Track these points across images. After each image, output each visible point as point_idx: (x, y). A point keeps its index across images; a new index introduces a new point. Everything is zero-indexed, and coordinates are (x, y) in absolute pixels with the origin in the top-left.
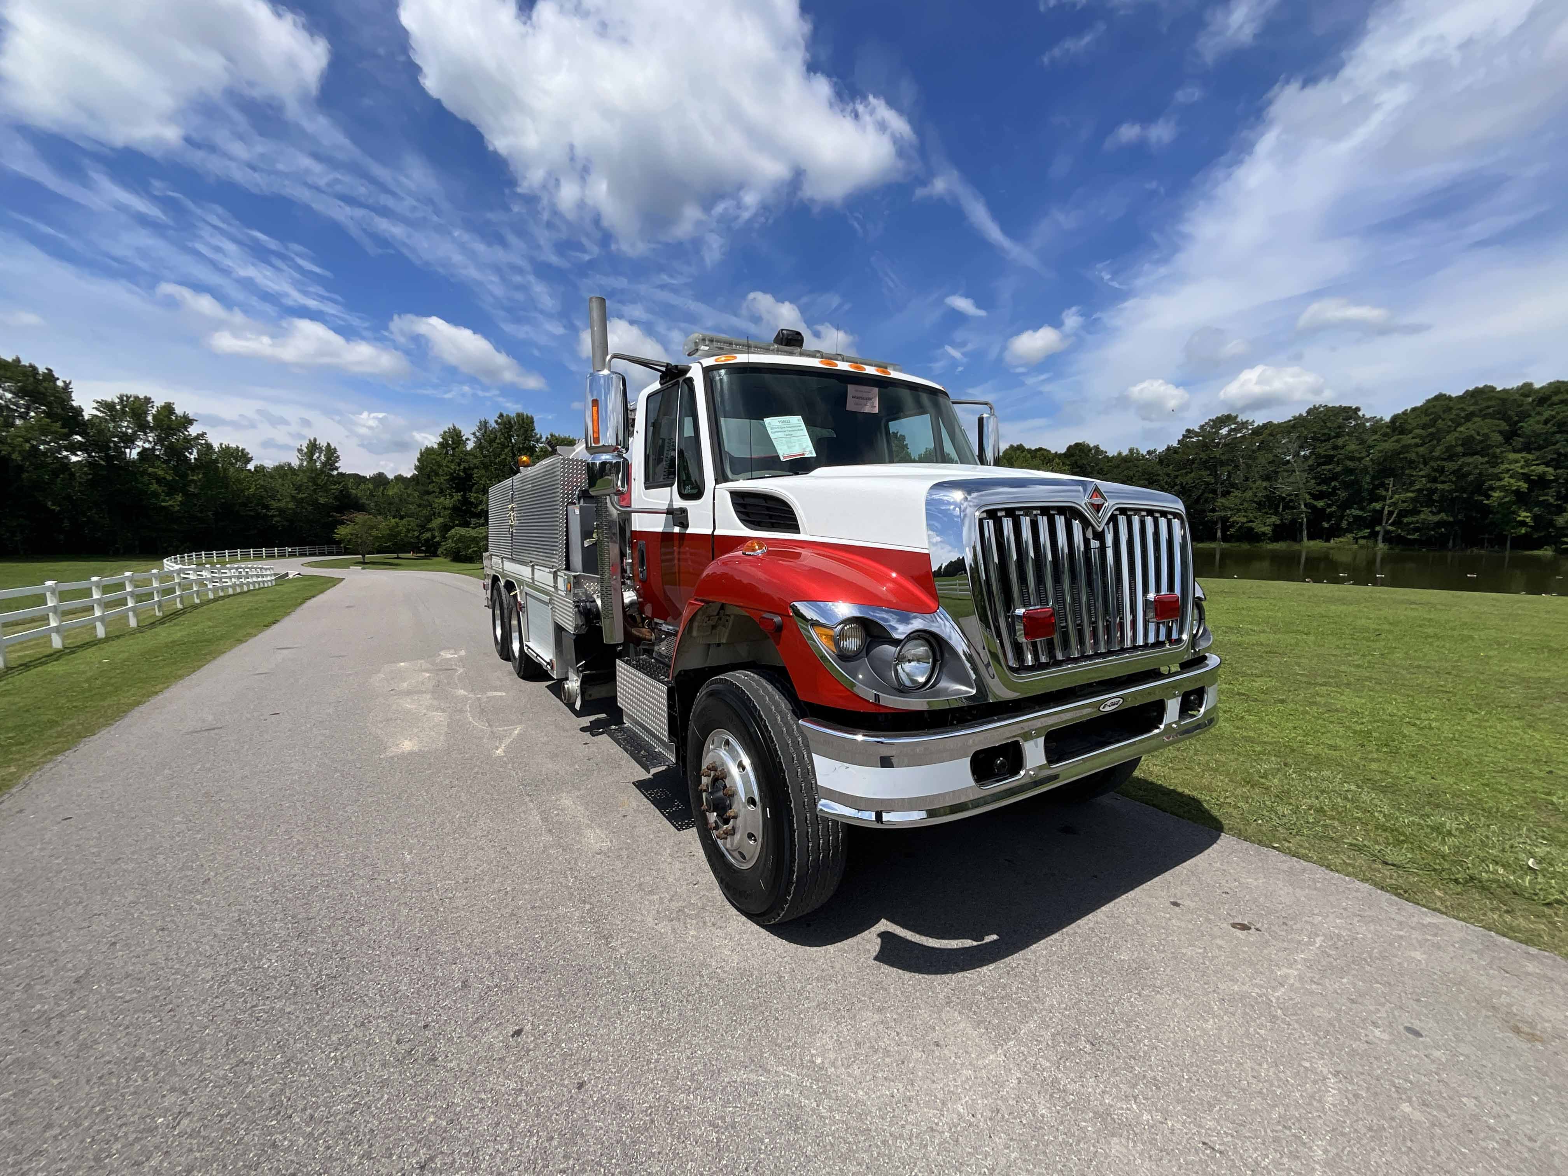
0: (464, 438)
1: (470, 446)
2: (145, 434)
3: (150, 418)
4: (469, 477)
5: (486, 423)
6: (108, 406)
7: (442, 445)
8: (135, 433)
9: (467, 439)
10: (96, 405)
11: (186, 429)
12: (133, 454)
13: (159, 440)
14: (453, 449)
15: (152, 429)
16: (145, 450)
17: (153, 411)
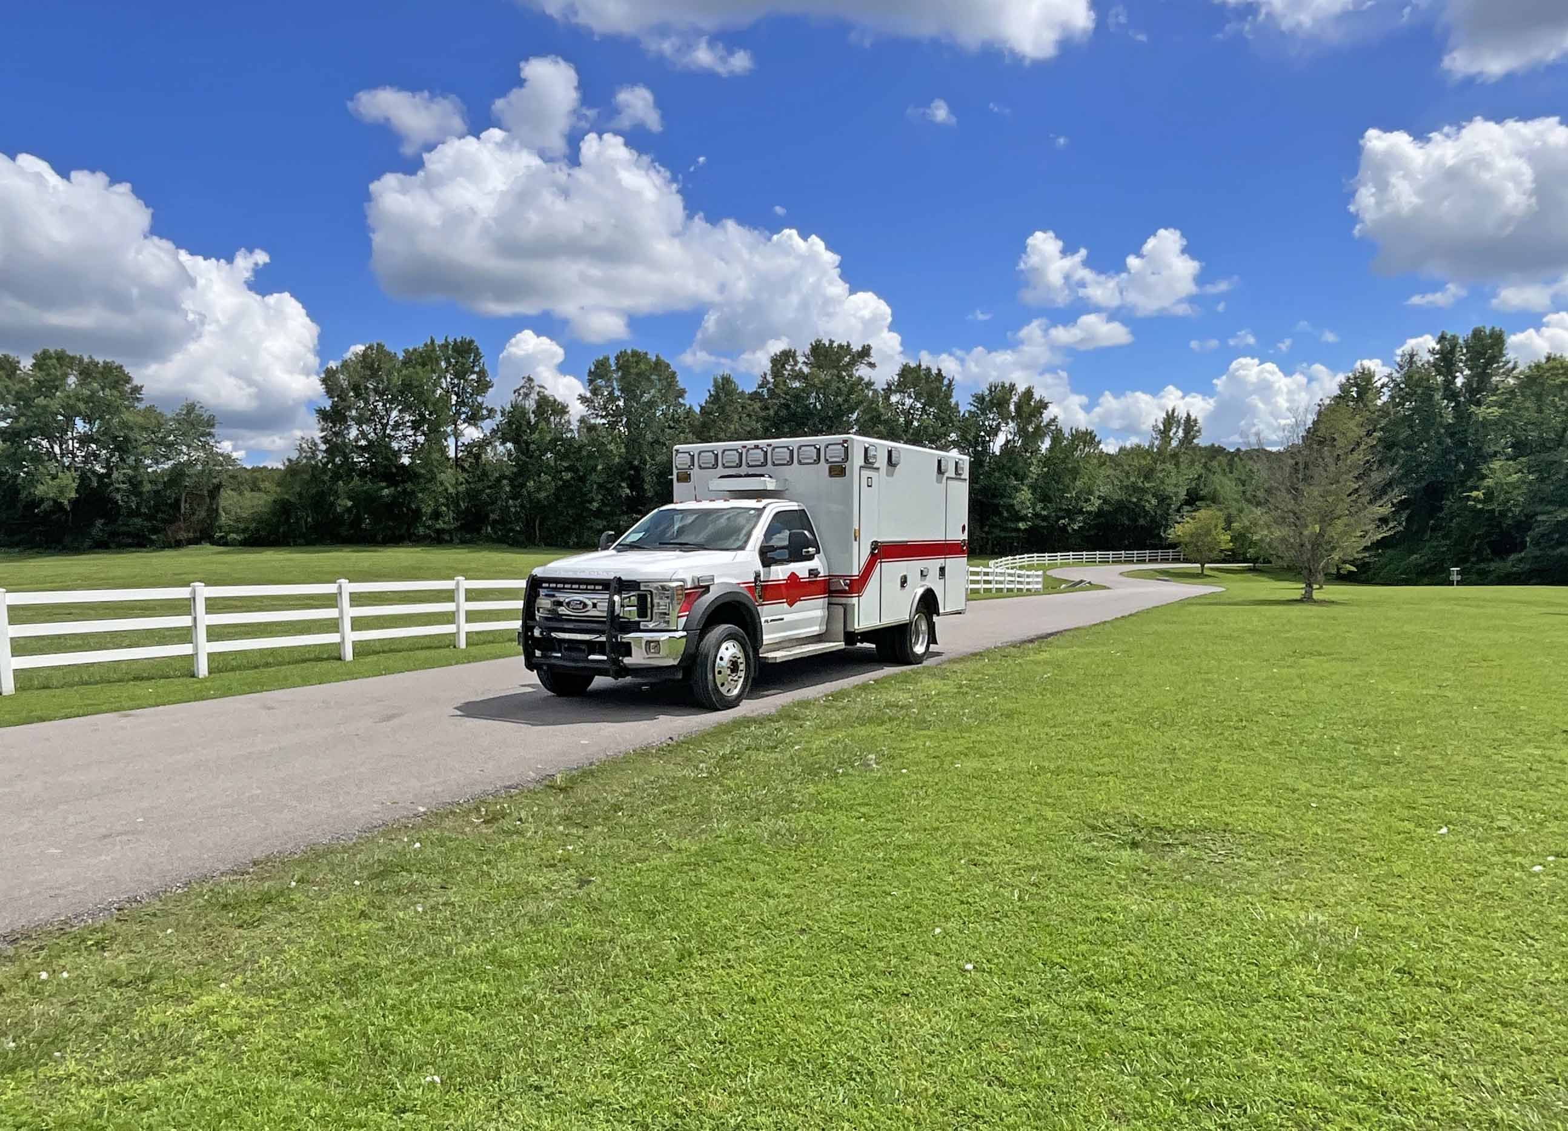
2: (1007, 424)
3: (1012, 407)
6: (980, 399)
8: (999, 424)
10: (970, 400)
11: (1041, 413)
12: (996, 446)
15: (1013, 418)
16: (1008, 441)
17: (1015, 399)
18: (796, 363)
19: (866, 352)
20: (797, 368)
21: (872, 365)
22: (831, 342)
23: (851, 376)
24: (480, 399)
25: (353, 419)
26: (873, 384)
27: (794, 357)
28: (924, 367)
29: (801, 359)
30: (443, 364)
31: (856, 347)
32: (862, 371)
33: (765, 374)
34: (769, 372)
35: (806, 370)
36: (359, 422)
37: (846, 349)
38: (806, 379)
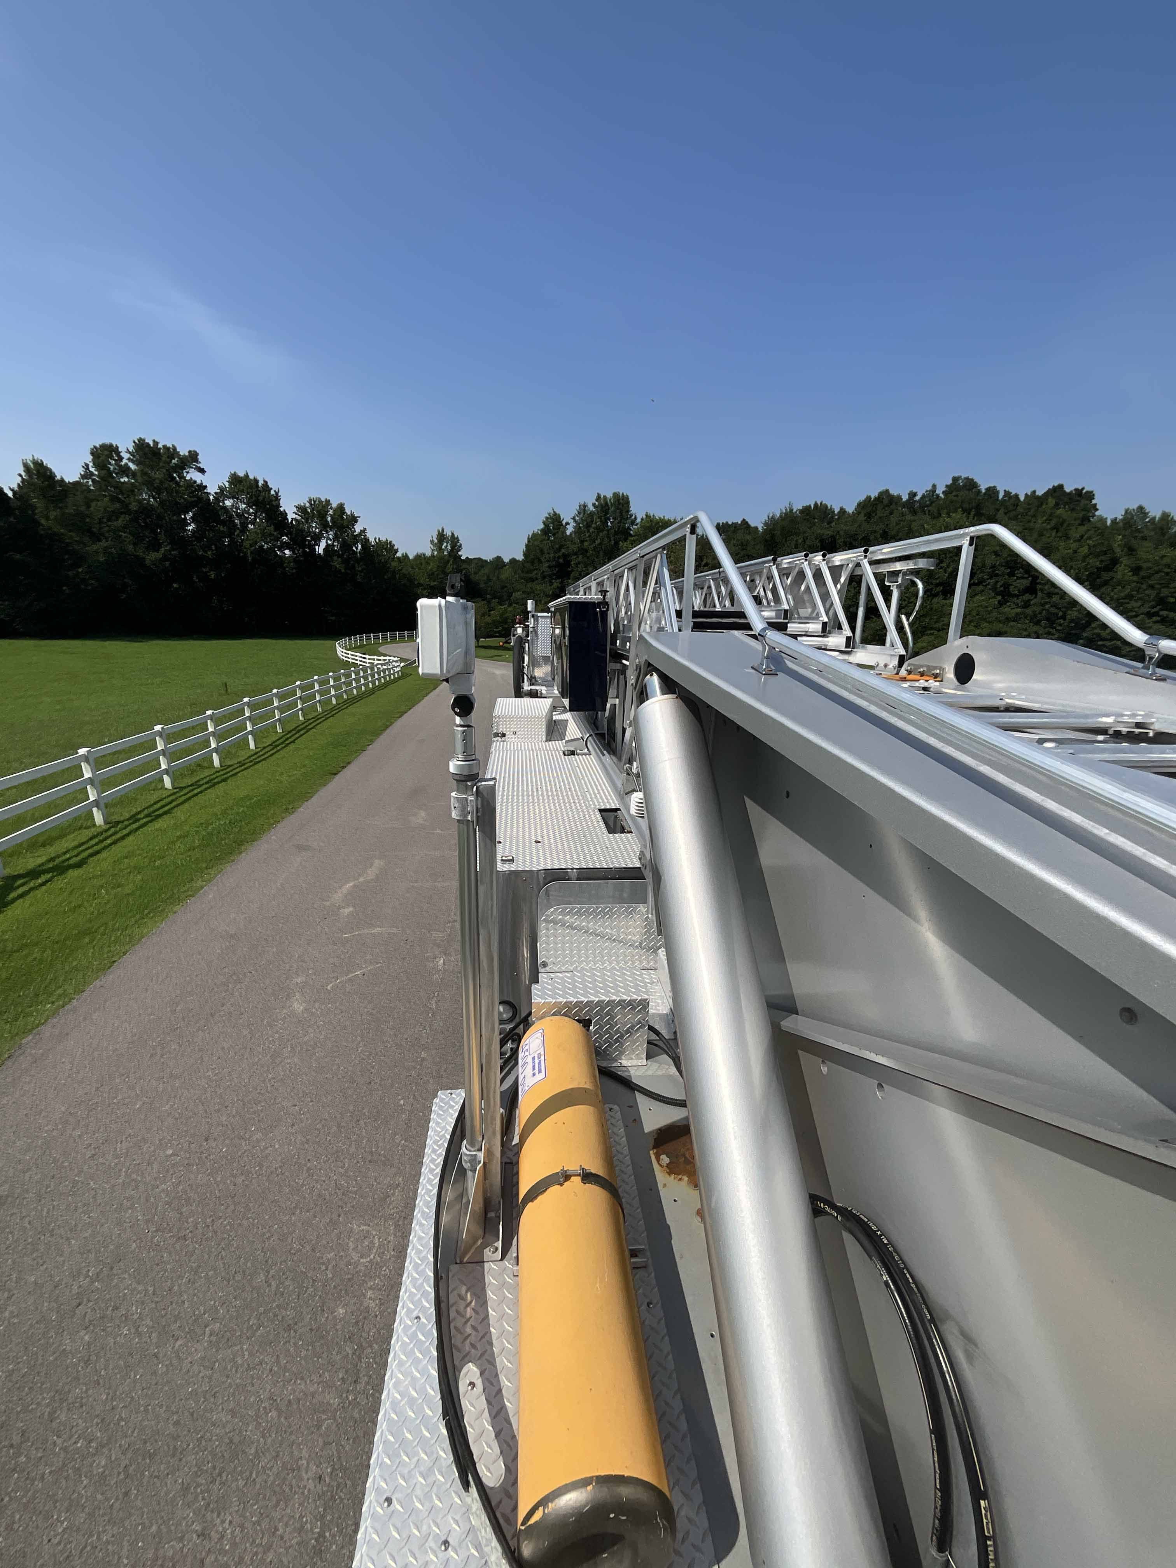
0: (564, 523)
1: (570, 530)
2: (327, 532)
3: (329, 519)
4: (567, 563)
5: (585, 506)
6: (301, 509)
7: (546, 531)
8: (321, 531)
9: (567, 524)
10: (295, 510)
11: (353, 525)
12: (320, 549)
13: (336, 538)
14: (554, 535)
15: (331, 528)
16: (328, 545)
17: (331, 512)
18: (121, 459)
19: (193, 457)
20: (122, 464)
21: (202, 470)
22: (156, 443)
23: (182, 478)
26: (206, 487)
27: (118, 453)
28: (251, 477)
29: (126, 456)
31: (183, 451)
32: (192, 475)
33: (87, 465)
34: (91, 464)
35: (132, 466)
37: (172, 452)
38: (134, 474)
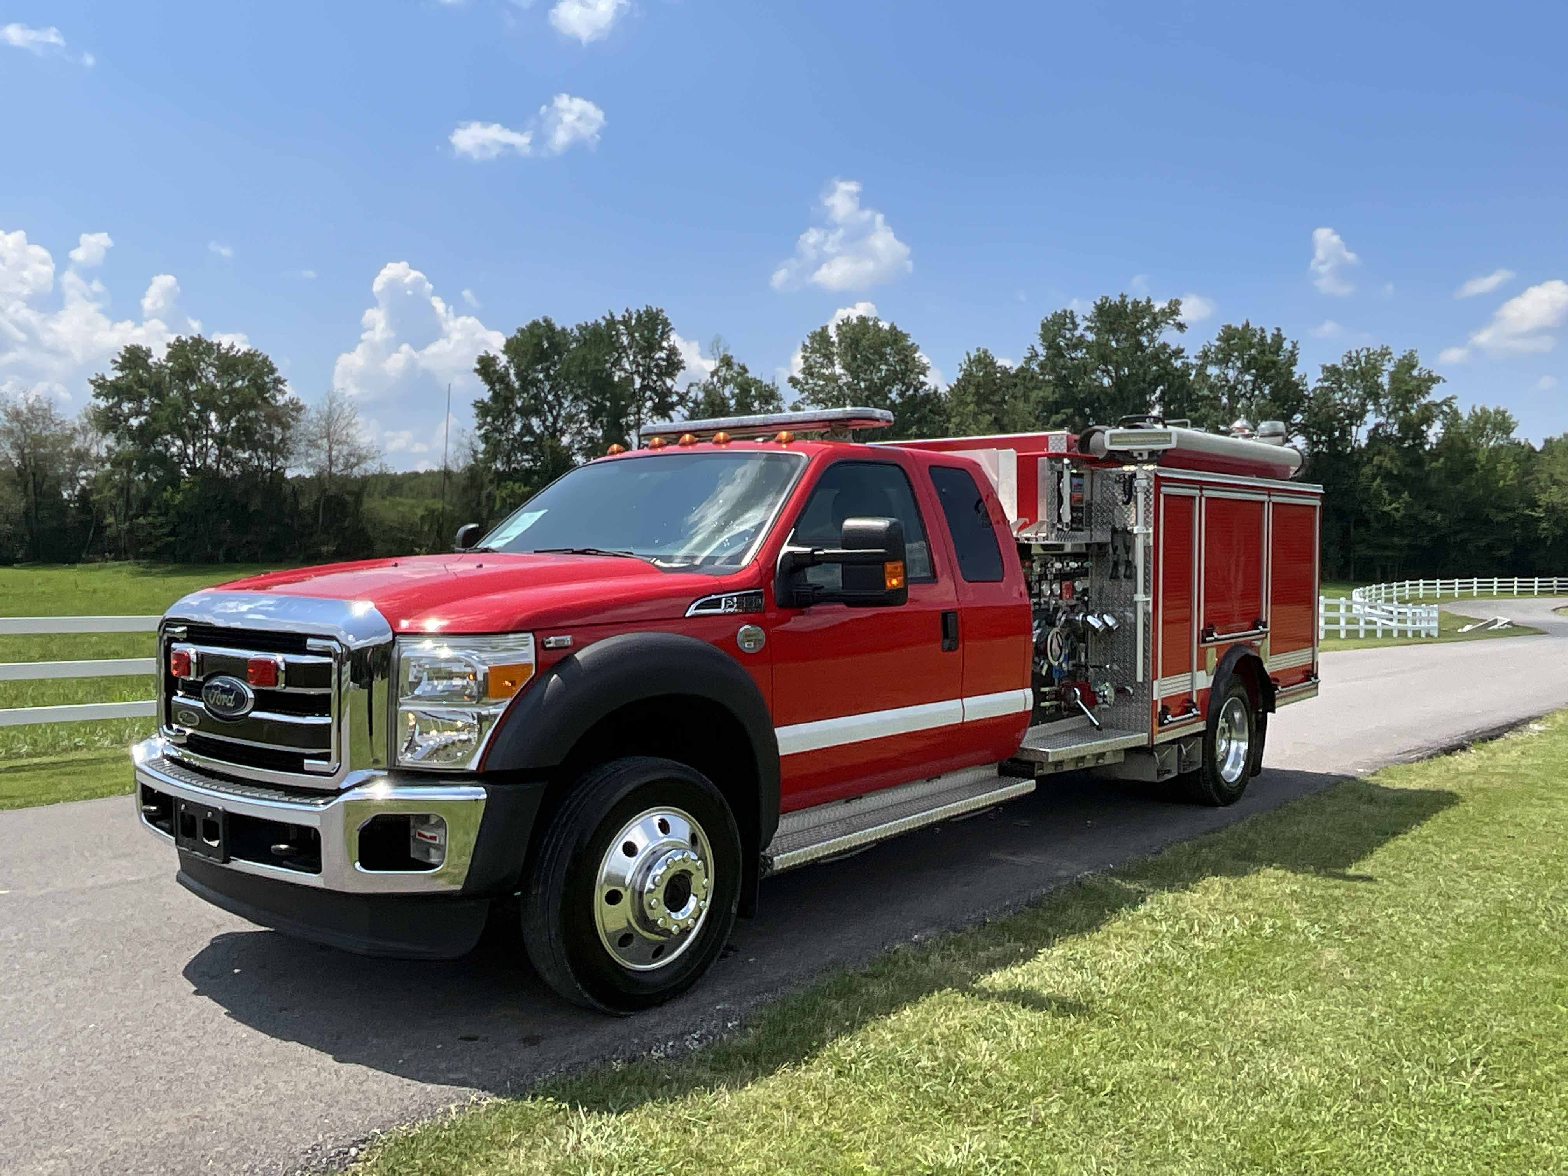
2: (1377, 402)
3: (1383, 379)
6: (1333, 370)
8: (1364, 402)
10: (1323, 370)
11: (1430, 389)
12: (1360, 432)
13: (1392, 411)
15: (1385, 395)
16: (1378, 426)
17: (1389, 369)
18: (1075, 326)
19: (1172, 309)
20: (1077, 333)
21: (1181, 327)
22: (1124, 299)
23: (1152, 340)
24: (669, 382)
25: (518, 410)
26: (1182, 351)
27: (1073, 322)
28: (1254, 327)
29: (1082, 323)
30: (625, 340)
31: (1159, 304)
32: (1168, 336)
33: (1034, 345)
34: (1039, 343)
35: (1090, 337)
36: (525, 412)
37: (1144, 307)
38: (1089, 347)
